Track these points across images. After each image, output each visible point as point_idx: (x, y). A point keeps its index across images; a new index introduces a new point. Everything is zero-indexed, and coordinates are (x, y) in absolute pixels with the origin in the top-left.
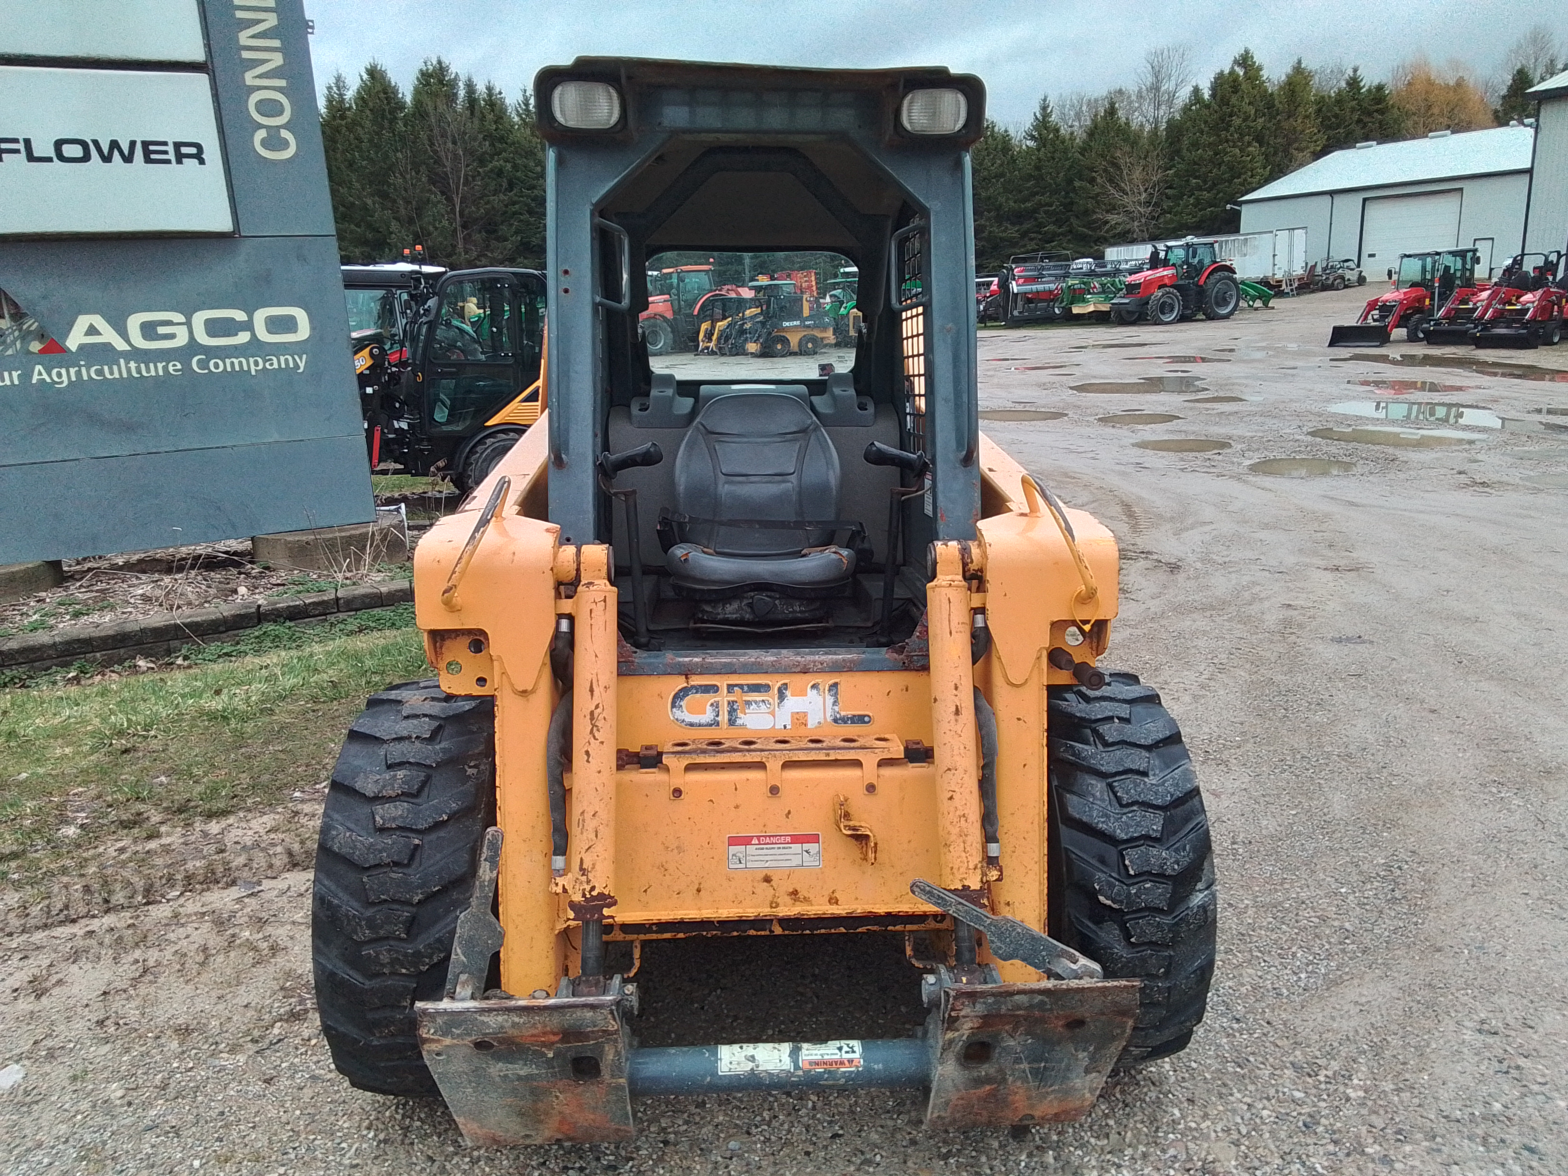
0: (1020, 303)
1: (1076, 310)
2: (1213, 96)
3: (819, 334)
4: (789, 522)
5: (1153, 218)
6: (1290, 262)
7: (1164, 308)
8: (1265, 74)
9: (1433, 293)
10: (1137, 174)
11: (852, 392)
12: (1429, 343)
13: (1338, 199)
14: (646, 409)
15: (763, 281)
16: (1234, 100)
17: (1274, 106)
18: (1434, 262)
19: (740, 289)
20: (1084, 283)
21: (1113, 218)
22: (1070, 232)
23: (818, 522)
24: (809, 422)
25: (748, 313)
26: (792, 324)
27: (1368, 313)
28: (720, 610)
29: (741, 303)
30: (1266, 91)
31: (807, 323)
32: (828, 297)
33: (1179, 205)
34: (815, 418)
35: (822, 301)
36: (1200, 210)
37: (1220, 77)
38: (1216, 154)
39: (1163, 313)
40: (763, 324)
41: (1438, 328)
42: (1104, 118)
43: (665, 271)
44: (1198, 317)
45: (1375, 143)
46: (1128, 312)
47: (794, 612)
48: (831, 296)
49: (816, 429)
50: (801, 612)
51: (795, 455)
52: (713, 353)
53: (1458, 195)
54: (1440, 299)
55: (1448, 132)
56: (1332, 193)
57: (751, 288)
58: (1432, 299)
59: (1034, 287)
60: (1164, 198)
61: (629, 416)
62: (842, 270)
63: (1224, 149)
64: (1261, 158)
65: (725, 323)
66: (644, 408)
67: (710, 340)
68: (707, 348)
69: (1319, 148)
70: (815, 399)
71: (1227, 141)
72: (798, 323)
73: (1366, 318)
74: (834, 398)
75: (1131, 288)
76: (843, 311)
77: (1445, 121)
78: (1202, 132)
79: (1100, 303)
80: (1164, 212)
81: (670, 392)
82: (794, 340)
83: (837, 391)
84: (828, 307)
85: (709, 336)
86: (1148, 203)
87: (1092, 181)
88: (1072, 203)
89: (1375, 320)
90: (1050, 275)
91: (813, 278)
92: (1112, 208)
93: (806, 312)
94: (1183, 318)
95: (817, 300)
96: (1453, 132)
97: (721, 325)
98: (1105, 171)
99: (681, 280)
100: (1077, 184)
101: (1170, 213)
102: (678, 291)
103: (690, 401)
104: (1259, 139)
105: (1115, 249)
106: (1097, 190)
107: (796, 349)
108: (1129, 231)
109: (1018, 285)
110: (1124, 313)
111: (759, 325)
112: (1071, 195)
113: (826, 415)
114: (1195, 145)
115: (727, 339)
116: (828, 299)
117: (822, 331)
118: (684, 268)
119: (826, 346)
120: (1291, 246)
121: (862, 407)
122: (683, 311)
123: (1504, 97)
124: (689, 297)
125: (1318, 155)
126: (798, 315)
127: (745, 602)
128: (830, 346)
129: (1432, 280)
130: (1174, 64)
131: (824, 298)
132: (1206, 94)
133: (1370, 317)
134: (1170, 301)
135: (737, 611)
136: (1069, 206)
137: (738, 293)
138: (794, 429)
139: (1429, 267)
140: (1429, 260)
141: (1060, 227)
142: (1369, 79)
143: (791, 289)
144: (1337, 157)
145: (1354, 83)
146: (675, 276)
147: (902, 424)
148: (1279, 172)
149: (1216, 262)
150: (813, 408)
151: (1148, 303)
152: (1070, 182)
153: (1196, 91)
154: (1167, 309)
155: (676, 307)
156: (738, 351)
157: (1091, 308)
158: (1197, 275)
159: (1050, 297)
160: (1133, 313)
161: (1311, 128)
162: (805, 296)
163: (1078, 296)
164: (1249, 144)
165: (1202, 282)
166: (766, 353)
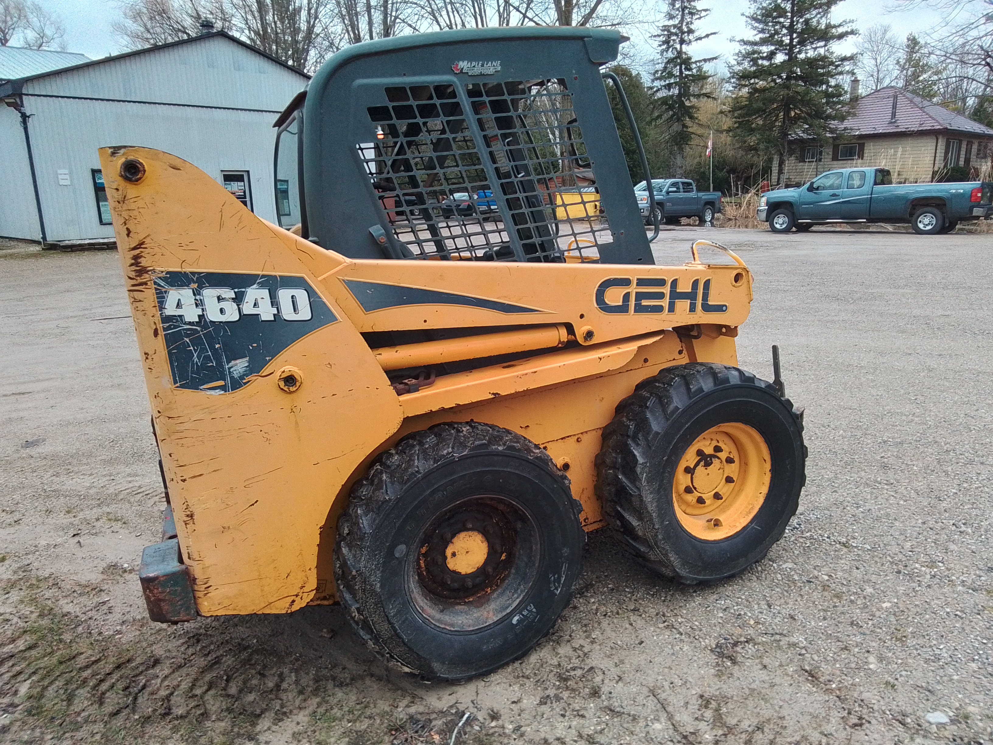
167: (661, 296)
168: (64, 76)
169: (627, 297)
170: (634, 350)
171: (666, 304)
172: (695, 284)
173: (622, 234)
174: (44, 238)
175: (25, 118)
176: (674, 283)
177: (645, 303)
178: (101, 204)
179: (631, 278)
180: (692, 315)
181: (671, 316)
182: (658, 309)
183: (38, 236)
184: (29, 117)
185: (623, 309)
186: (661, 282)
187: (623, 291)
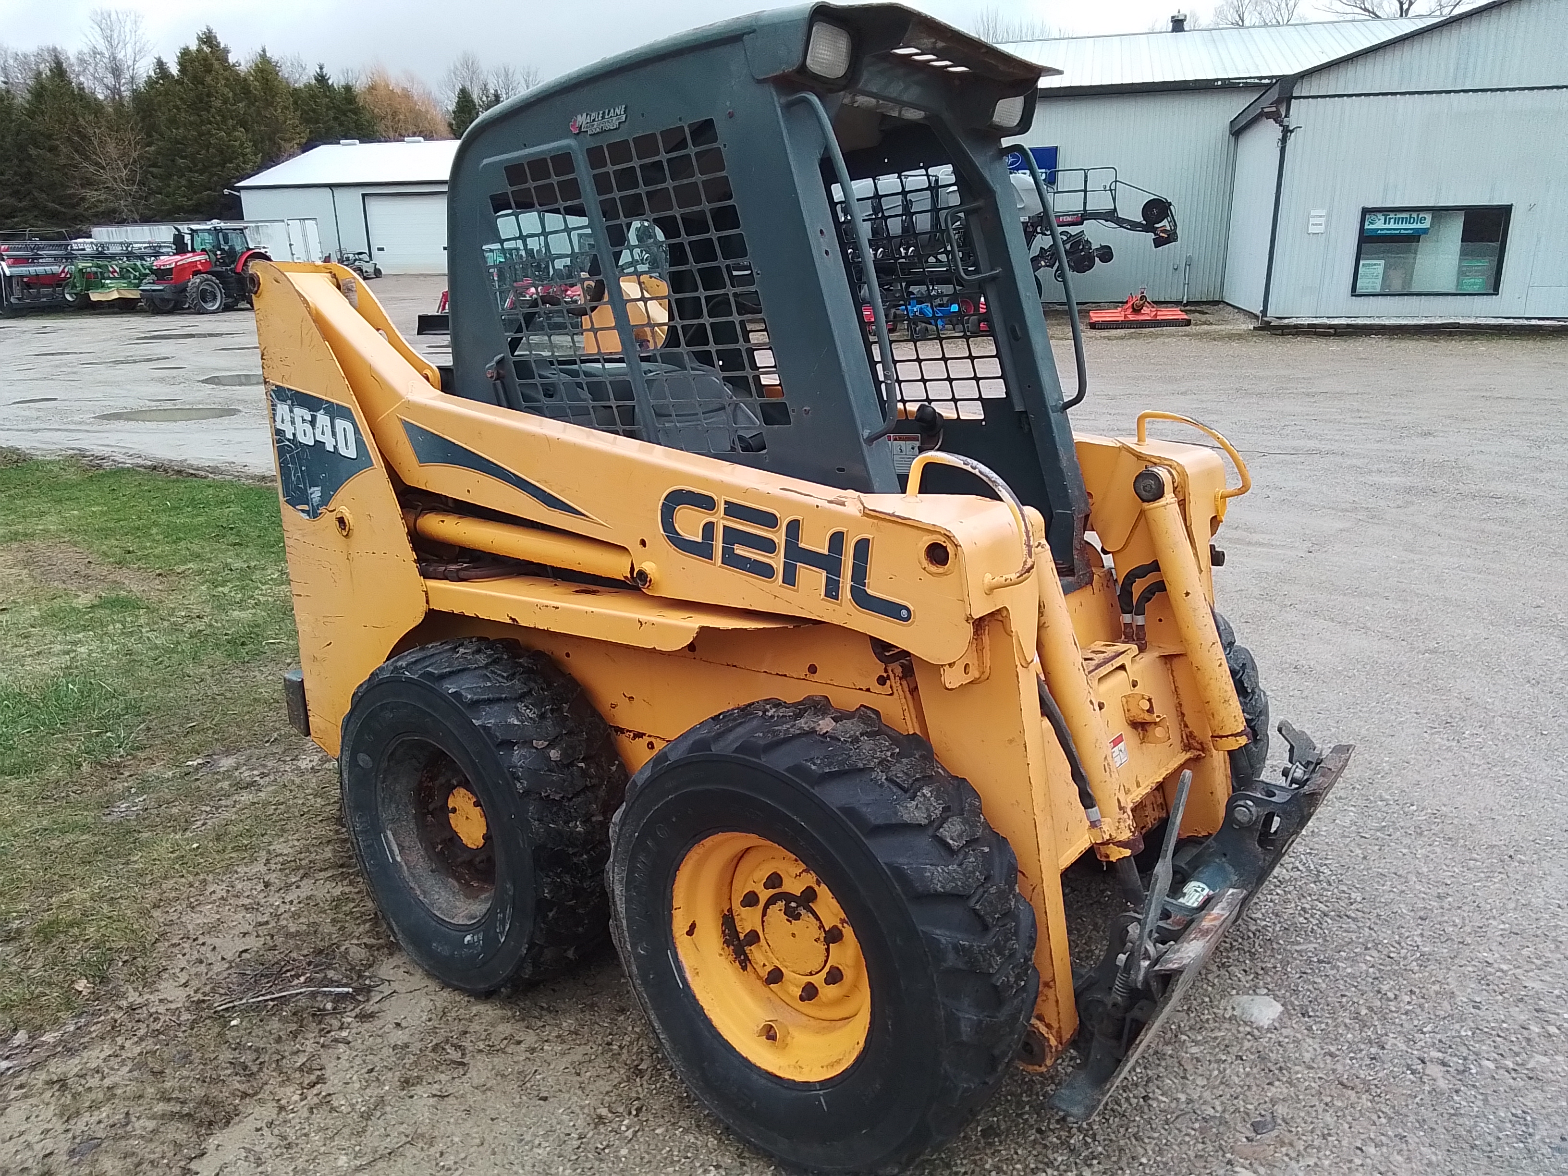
0: (16, 289)
1: (95, 297)
2: (183, 70)
5: (141, 197)
6: (308, 252)
7: (205, 296)
8: (232, 59)
10: (112, 149)
13: (337, 192)
16: (209, 79)
17: (250, 92)
20: (99, 266)
21: (91, 195)
22: (35, 206)
30: (238, 75)
33: (169, 186)
36: (195, 193)
37: (185, 53)
38: (201, 134)
39: (206, 302)
42: (51, 79)
44: (240, 306)
45: (357, 141)
46: (163, 300)
55: (420, 138)
56: (331, 186)
59: (32, 270)
60: (149, 176)
63: (209, 132)
64: (251, 144)
69: (304, 141)
71: (210, 123)
75: (161, 274)
77: (412, 128)
78: (178, 109)
79: (124, 289)
80: (152, 192)
86: (131, 181)
87: (53, 149)
88: (29, 173)
90: (49, 256)
92: (88, 183)
94: (227, 308)
96: (425, 139)
98: (69, 139)
100: (33, 151)
101: (160, 193)
104: (243, 124)
105: (104, 230)
106: (63, 161)
108: (114, 211)
109: (9, 267)
110: (157, 302)
112: (27, 163)
114: (173, 122)
120: (305, 236)
123: (454, 112)
125: (307, 147)
130: (127, 30)
132: (174, 70)
134: (210, 289)
136: (28, 177)
141: (20, 201)
142: (336, 79)
144: (323, 152)
145: (321, 79)
148: (271, 160)
149: (249, 249)
151: (185, 290)
152: (22, 148)
153: (161, 65)
154: (209, 297)
157: (115, 295)
158: (233, 262)
159: (55, 281)
160: (168, 300)
161: (292, 119)
163: (94, 280)
164: (234, 128)
165: (239, 270)
167: (769, 546)
168: (1361, 61)
169: (709, 529)
170: (693, 629)
171: (779, 565)
172: (837, 540)
173: (807, 412)
174: (1264, 312)
175: (1287, 132)
176: (794, 528)
177: (740, 550)
178: (1362, 262)
179: (715, 498)
180: (830, 604)
181: (787, 592)
182: (766, 571)
183: (1257, 309)
184: (1291, 131)
185: (703, 550)
186: (770, 520)
187: (705, 517)
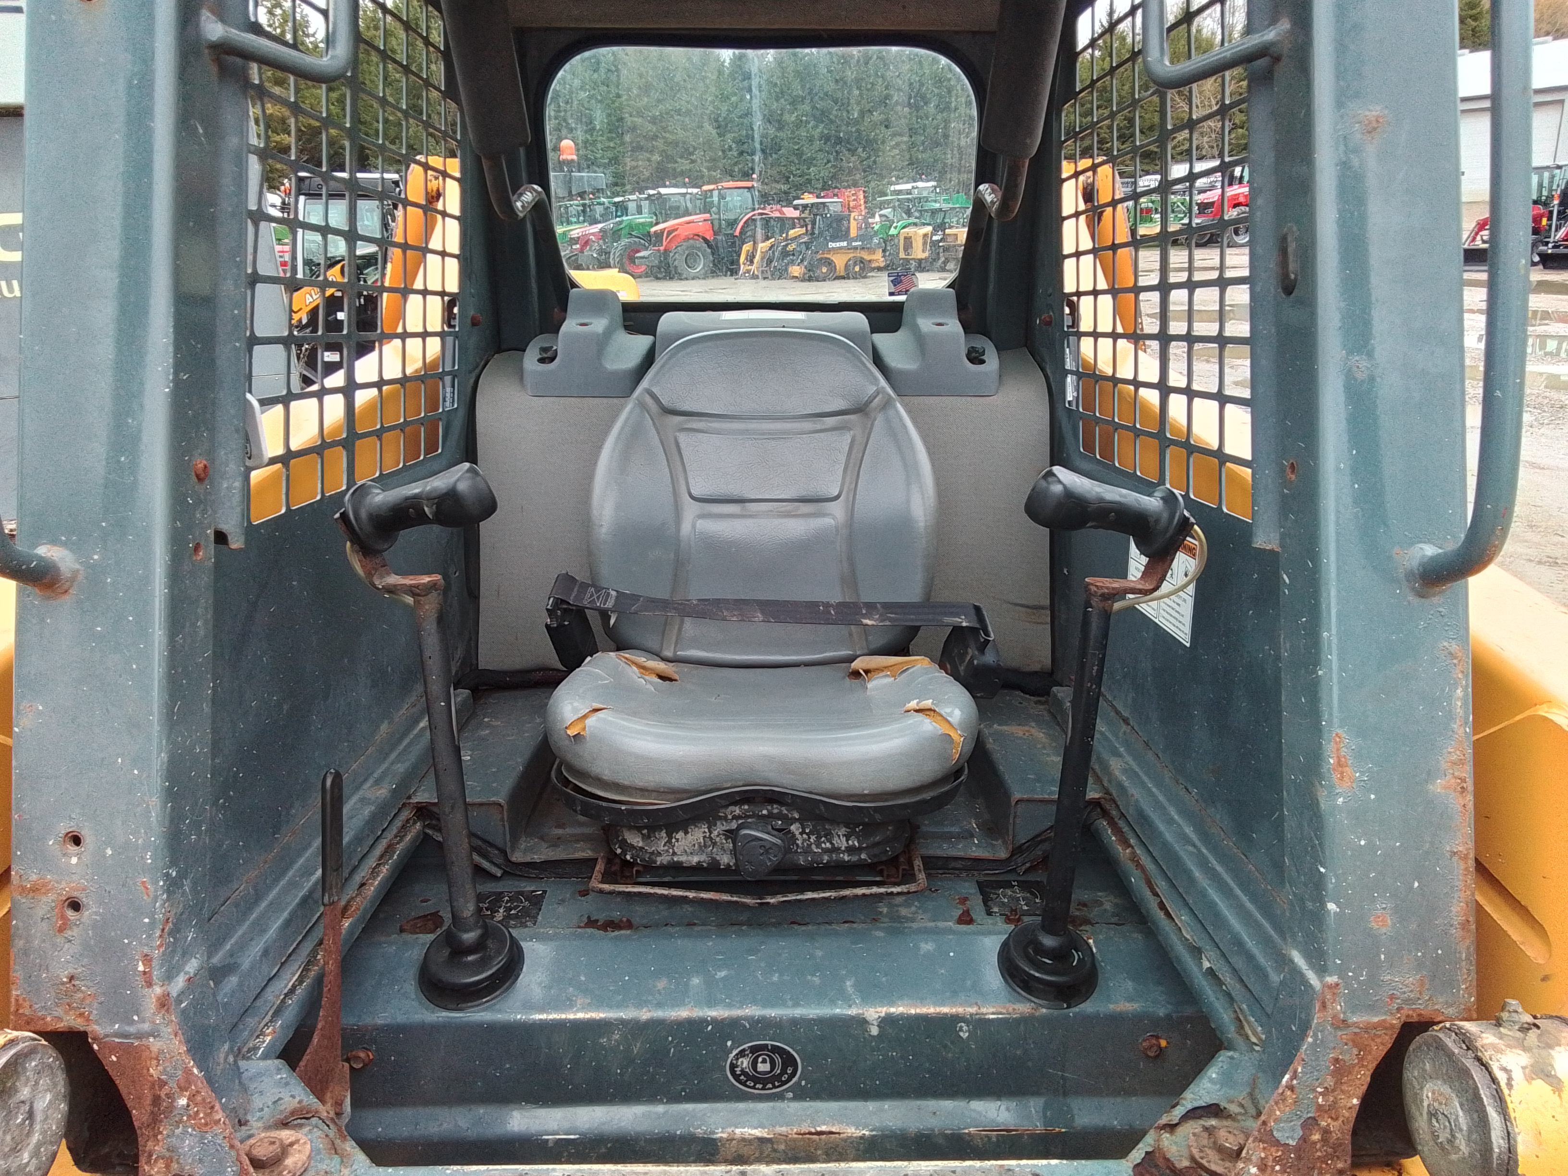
3: (867, 257)
4: (827, 605)
7: (1240, 228)
9: (1551, 212)
11: (953, 326)
12: (1545, 267)
14: (552, 359)
15: (808, 199)
18: (1552, 177)
19: (784, 209)
23: (889, 607)
24: (872, 389)
25: (792, 233)
26: (838, 245)
27: (1477, 234)
28: (661, 846)
29: (785, 223)
31: (854, 244)
32: (877, 216)
34: (883, 382)
35: (870, 220)
40: (807, 245)
41: (1557, 251)
43: (705, 188)
47: (835, 850)
48: (881, 216)
49: (887, 404)
50: (850, 850)
51: (843, 458)
52: (754, 277)
53: (1558, 107)
54: (1558, 219)
55: (1550, 38)
57: (796, 208)
58: (1550, 219)
60: (1237, 110)
61: (520, 374)
62: (892, 188)
65: (768, 243)
66: (548, 357)
67: (752, 262)
68: (748, 271)
70: (882, 340)
72: (845, 244)
73: (1474, 239)
74: (920, 340)
76: (893, 231)
80: (1237, 126)
81: (599, 325)
82: (840, 261)
83: (926, 324)
84: (876, 227)
85: (751, 259)
89: (1484, 242)
91: (862, 197)
93: (853, 233)
95: (865, 219)
96: (1555, 39)
97: (763, 246)
99: (722, 197)
101: (1242, 128)
102: (719, 209)
103: (643, 342)
107: (842, 274)
111: (803, 247)
113: (901, 372)
115: (770, 261)
116: (877, 218)
117: (870, 254)
118: (725, 184)
119: (873, 269)
121: (975, 357)
122: (723, 231)
124: (731, 217)
126: (844, 235)
127: (720, 827)
128: (879, 269)
129: (1551, 197)
131: (873, 216)
133: (1479, 238)
135: (702, 848)
137: (781, 212)
138: (839, 404)
139: (1546, 183)
140: (1546, 175)
143: (838, 208)
146: (716, 193)
147: (1055, 394)
150: (878, 360)
154: (1244, 230)
155: (716, 227)
156: (781, 274)
162: (853, 215)
166: (810, 277)
